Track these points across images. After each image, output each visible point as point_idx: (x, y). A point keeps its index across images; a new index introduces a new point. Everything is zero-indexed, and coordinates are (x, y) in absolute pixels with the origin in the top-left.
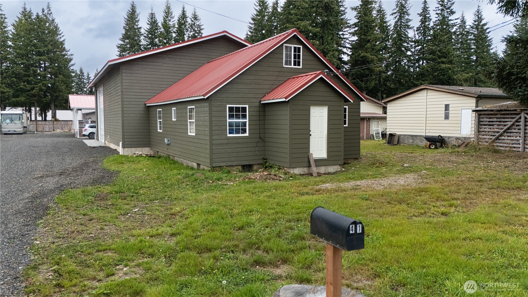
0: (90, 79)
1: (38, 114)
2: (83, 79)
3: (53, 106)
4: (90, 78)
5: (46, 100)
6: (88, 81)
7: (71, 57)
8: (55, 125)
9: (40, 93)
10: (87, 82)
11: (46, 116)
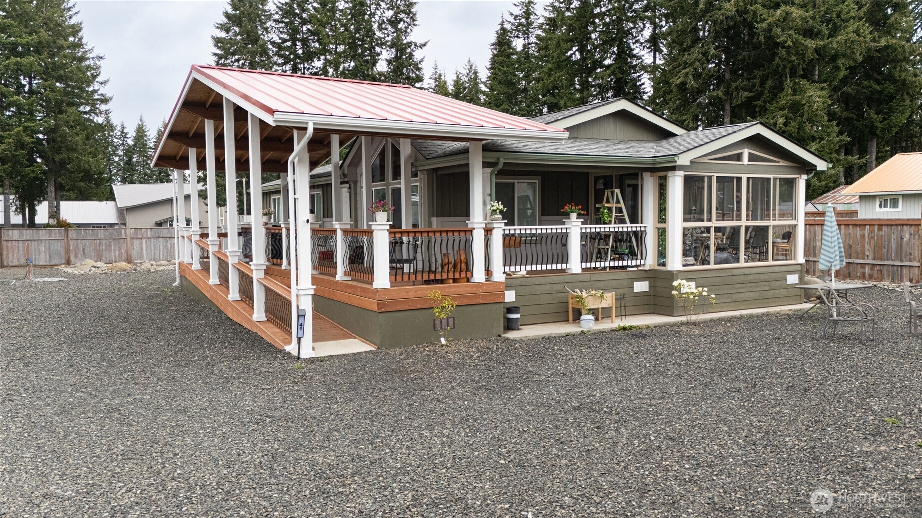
0: (127, 136)
1: (14, 208)
2: (112, 136)
3: (51, 189)
4: (126, 134)
5: (33, 171)
6: (123, 140)
7: (98, 63)
8: (72, 243)
9: (18, 153)
10: (121, 142)
11: (33, 213)
